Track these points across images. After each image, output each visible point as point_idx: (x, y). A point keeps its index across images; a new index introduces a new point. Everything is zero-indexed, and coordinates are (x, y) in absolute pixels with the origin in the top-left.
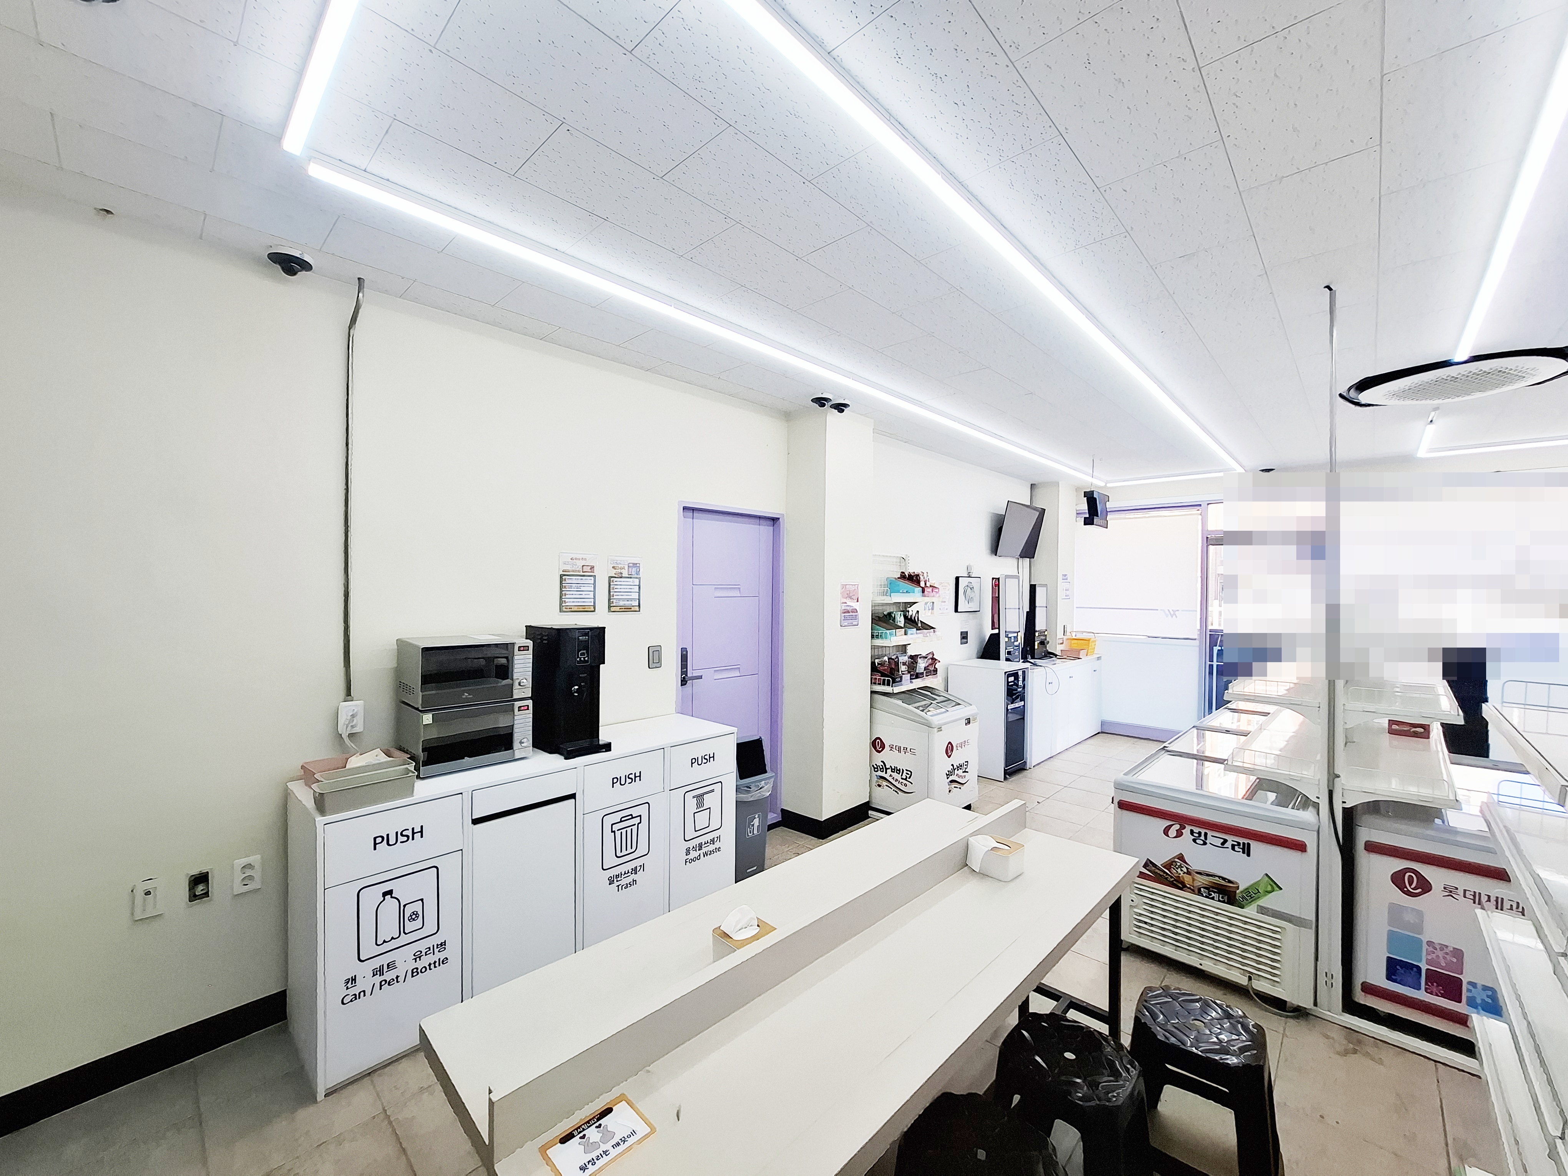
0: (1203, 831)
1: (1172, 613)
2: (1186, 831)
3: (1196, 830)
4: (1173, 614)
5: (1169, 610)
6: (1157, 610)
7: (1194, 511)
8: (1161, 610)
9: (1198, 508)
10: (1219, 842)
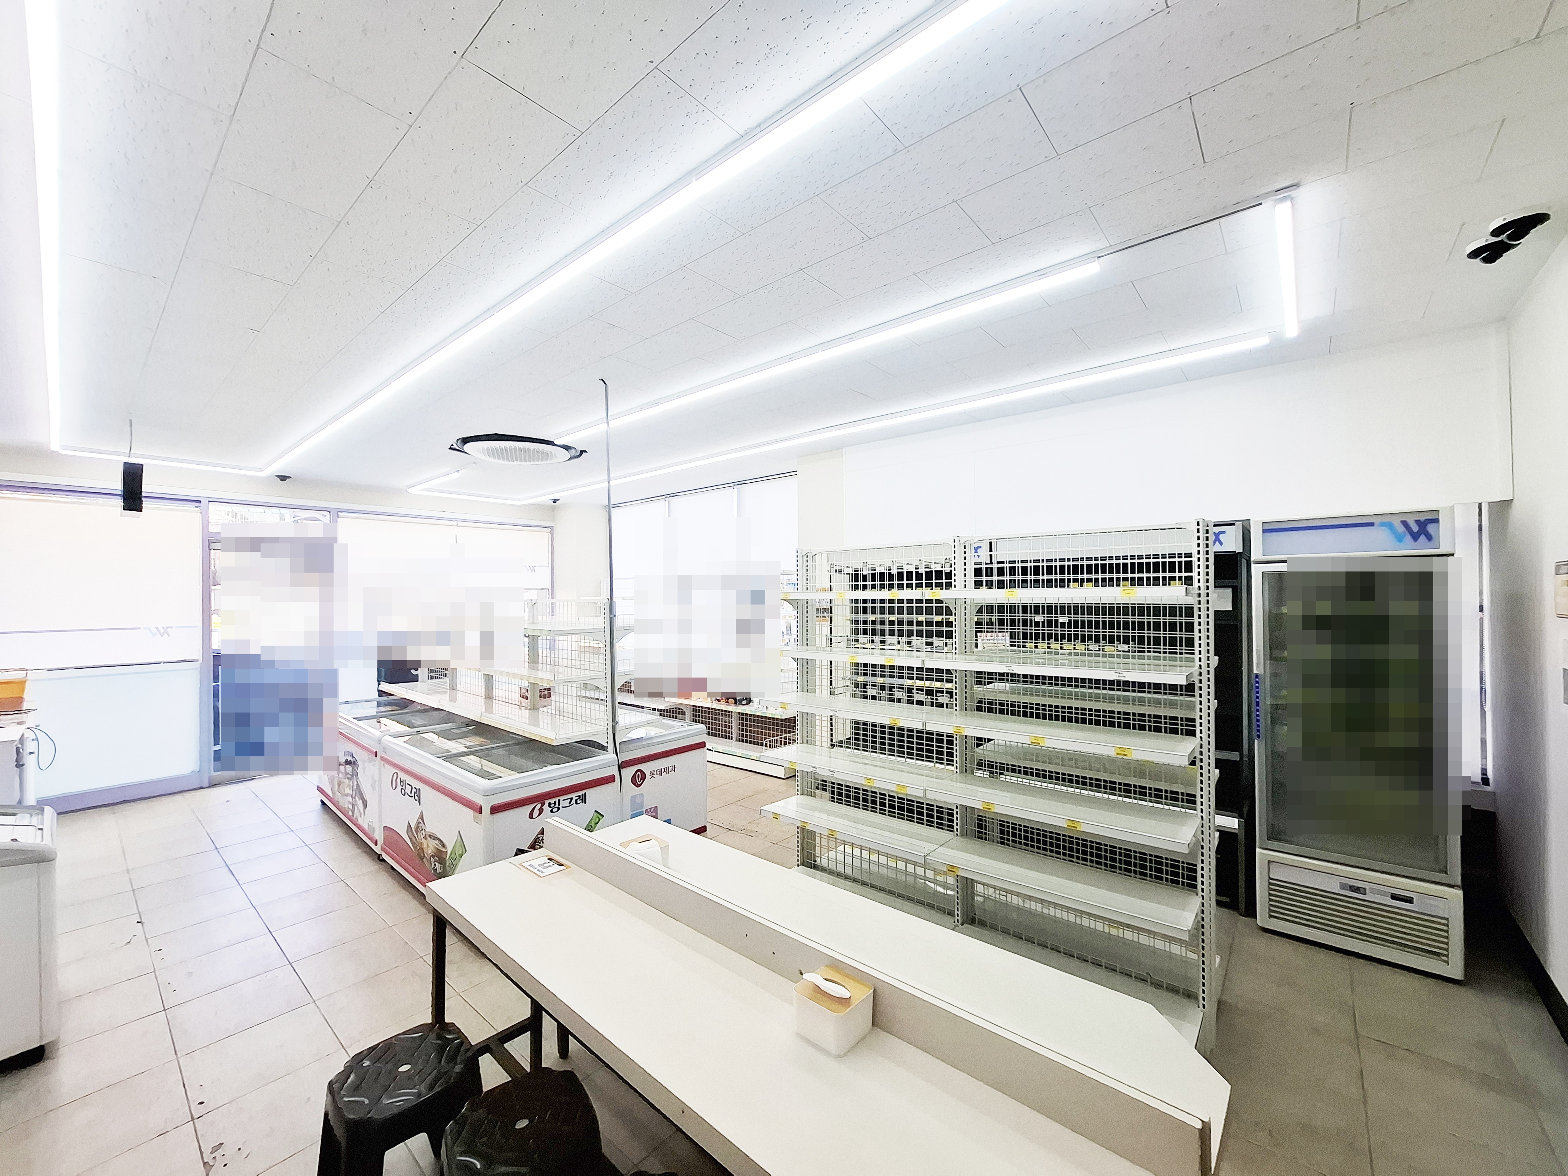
0: (557, 799)
1: (162, 631)
2: (546, 808)
3: (552, 801)
4: (165, 631)
5: (157, 628)
6: (139, 628)
7: (192, 507)
8: (145, 628)
9: (197, 504)
10: (567, 803)
